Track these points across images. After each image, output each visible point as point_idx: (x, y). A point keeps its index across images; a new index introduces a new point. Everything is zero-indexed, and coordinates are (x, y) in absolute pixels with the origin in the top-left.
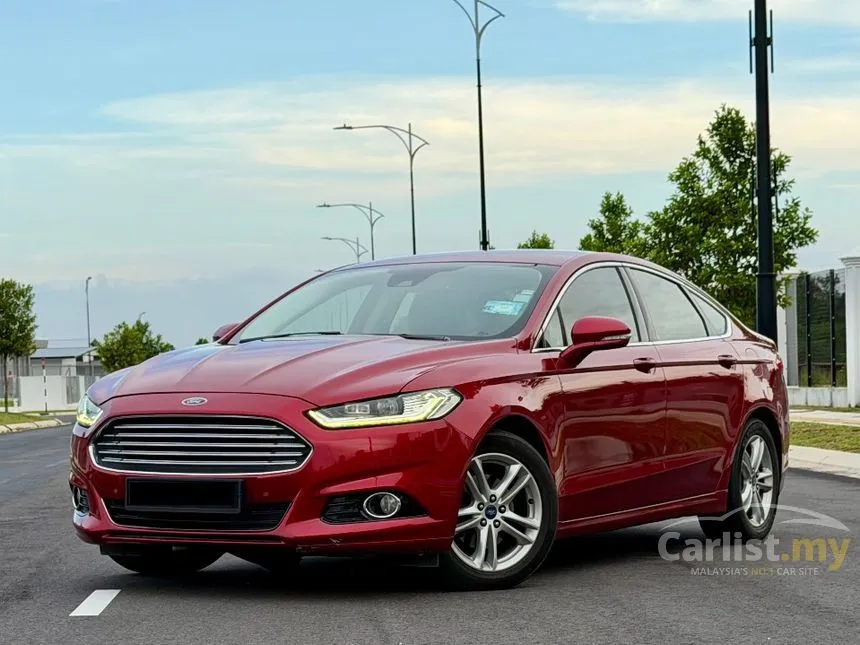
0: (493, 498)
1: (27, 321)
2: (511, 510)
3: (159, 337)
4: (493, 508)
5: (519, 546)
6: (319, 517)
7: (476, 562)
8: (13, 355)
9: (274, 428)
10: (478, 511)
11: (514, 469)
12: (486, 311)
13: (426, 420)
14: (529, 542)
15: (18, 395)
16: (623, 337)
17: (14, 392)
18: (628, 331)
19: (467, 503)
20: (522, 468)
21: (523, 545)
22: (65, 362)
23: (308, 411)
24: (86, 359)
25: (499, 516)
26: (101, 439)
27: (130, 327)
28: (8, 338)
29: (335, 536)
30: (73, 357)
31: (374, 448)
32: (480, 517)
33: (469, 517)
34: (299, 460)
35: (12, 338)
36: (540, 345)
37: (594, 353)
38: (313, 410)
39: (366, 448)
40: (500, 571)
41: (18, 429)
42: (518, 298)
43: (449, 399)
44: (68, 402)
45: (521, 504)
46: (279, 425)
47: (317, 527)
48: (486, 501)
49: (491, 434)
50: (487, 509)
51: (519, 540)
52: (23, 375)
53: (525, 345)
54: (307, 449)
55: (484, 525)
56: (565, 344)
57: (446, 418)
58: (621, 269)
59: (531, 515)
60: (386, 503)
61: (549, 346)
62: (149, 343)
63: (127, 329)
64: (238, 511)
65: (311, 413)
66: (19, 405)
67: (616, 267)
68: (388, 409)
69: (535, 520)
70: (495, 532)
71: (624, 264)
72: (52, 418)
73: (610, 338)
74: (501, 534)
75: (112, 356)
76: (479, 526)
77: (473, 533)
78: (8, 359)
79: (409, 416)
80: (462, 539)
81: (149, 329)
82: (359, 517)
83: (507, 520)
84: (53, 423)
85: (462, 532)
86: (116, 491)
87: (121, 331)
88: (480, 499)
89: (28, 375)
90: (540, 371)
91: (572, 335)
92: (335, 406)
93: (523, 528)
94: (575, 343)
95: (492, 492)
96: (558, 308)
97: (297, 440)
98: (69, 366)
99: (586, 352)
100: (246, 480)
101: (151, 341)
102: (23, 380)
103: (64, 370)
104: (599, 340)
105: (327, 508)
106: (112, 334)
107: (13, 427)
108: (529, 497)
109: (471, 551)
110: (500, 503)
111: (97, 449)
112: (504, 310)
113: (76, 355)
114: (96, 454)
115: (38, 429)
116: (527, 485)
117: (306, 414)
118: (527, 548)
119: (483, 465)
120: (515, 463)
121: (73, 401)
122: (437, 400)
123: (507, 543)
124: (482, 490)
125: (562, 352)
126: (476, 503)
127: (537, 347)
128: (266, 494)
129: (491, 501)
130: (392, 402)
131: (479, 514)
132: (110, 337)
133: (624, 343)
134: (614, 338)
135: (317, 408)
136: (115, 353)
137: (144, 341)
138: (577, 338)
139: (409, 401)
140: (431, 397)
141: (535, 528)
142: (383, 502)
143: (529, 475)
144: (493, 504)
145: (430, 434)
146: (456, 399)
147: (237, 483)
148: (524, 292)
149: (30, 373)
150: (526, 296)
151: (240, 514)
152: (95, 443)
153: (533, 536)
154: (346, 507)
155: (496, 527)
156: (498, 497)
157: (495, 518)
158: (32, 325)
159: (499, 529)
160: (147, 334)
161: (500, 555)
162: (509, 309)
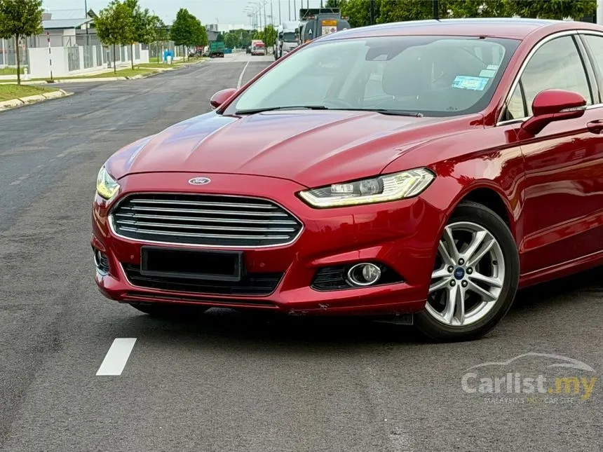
0: (461, 261)
1: (36, 5)
2: (477, 271)
3: (146, 11)
4: (461, 270)
5: (483, 303)
6: (310, 286)
7: (446, 318)
8: (24, 36)
9: (269, 207)
10: (448, 273)
11: (480, 235)
12: (455, 86)
13: (403, 198)
14: (492, 299)
15: (27, 62)
16: (579, 109)
17: (24, 59)
18: (584, 103)
19: (438, 266)
20: (487, 235)
21: (487, 302)
22: (66, 33)
23: (299, 192)
24: (84, 27)
25: (466, 277)
26: (118, 210)
27: (122, 3)
28: (19, 20)
29: (324, 302)
30: (73, 28)
31: (357, 221)
32: (450, 278)
33: (440, 279)
34: (292, 235)
35: (23, 20)
36: (504, 118)
37: (552, 124)
38: (305, 191)
39: (350, 221)
40: (466, 326)
41: (30, 101)
42: (483, 73)
43: (424, 177)
44: (70, 70)
45: (485, 266)
46: (274, 205)
47: (308, 294)
48: (455, 264)
49: (461, 205)
50: (456, 272)
51: (484, 297)
52: (31, 46)
53: (490, 120)
54: (299, 225)
55: (453, 285)
56: (526, 115)
57: (420, 195)
58: (577, 37)
59: (494, 275)
60: (368, 272)
61: (513, 118)
62: (138, 16)
63: (119, 5)
64: (238, 279)
65: (302, 194)
66: (28, 73)
67: (572, 36)
68: (370, 189)
69: (498, 279)
70: (463, 290)
71: (579, 32)
72: (58, 87)
73: (566, 110)
74: (467, 292)
75: (107, 29)
76: (449, 286)
77: (444, 293)
78: (20, 38)
79: (388, 195)
80: (433, 297)
81: (138, 4)
82: (344, 285)
83: (474, 280)
84: (58, 94)
85: (433, 292)
86: (132, 257)
87: (114, 7)
88: (451, 263)
89: (35, 47)
90: (504, 143)
91: (533, 107)
92: (324, 187)
93: (487, 286)
94: (535, 115)
95: (461, 256)
96: (520, 82)
97: (290, 217)
98: (70, 36)
99: (544, 123)
100: (246, 252)
101: (140, 14)
102: (31, 50)
103: (66, 40)
104: (558, 112)
105: (315, 277)
106: (106, 10)
107: (26, 99)
108: (493, 259)
109: (441, 308)
110: (467, 265)
111: (116, 218)
112: (471, 85)
113: (76, 26)
114: (115, 223)
115: (47, 101)
116: (492, 249)
117: (297, 194)
118: (491, 305)
119: (454, 233)
120: (482, 230)
121: (74, 69)
122: (412, 179)
123: (473, 300)
124: (451, 254)
125: (525, 122)
126: (446, 266)
127: (501, 121)
128: (262, 265)
129: (460, 264)
130: (373, 183)
131: (449, 276)
132: (104, 12)
133: (580, 114)
134: (571, 110)
135: (308, 189)
136: (109, 27)
137: (134, 13)
138: (537, 110)
139: (388, 181)
140: (407, 177)
141: (498, 287)
142: (364, 271)
143: (494, 240)
144: (460, 266)
145: (407, 209)
146: (430, 177)
147: (237, 255)
148: (490, 67)
149: (37, 45)
150: (491, 71)
151: (240, 281)
152: (114, 213)
153: (496, 293)
154: (333, 276)
155: (463, 286)
156: (465, 260)
157: (463, 279)
158: (40, 8)
159: (467, 288)
160: (136, 8)
161: (467, 311)
162: (476, 84)
